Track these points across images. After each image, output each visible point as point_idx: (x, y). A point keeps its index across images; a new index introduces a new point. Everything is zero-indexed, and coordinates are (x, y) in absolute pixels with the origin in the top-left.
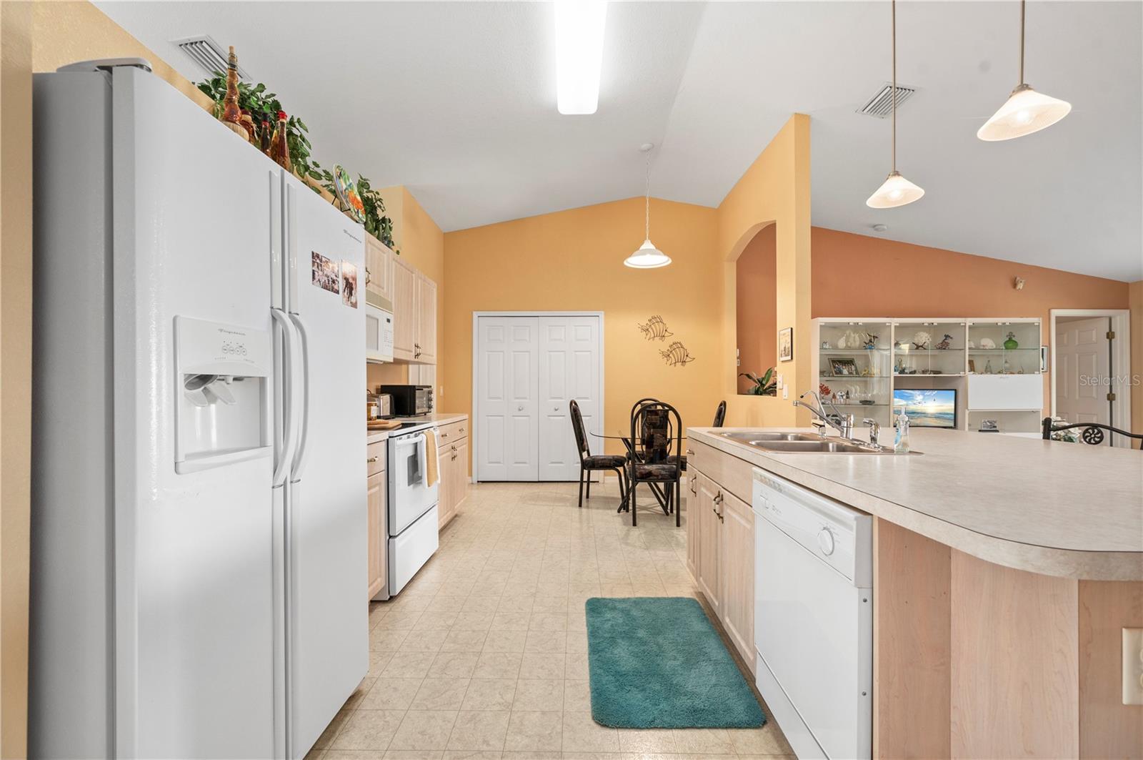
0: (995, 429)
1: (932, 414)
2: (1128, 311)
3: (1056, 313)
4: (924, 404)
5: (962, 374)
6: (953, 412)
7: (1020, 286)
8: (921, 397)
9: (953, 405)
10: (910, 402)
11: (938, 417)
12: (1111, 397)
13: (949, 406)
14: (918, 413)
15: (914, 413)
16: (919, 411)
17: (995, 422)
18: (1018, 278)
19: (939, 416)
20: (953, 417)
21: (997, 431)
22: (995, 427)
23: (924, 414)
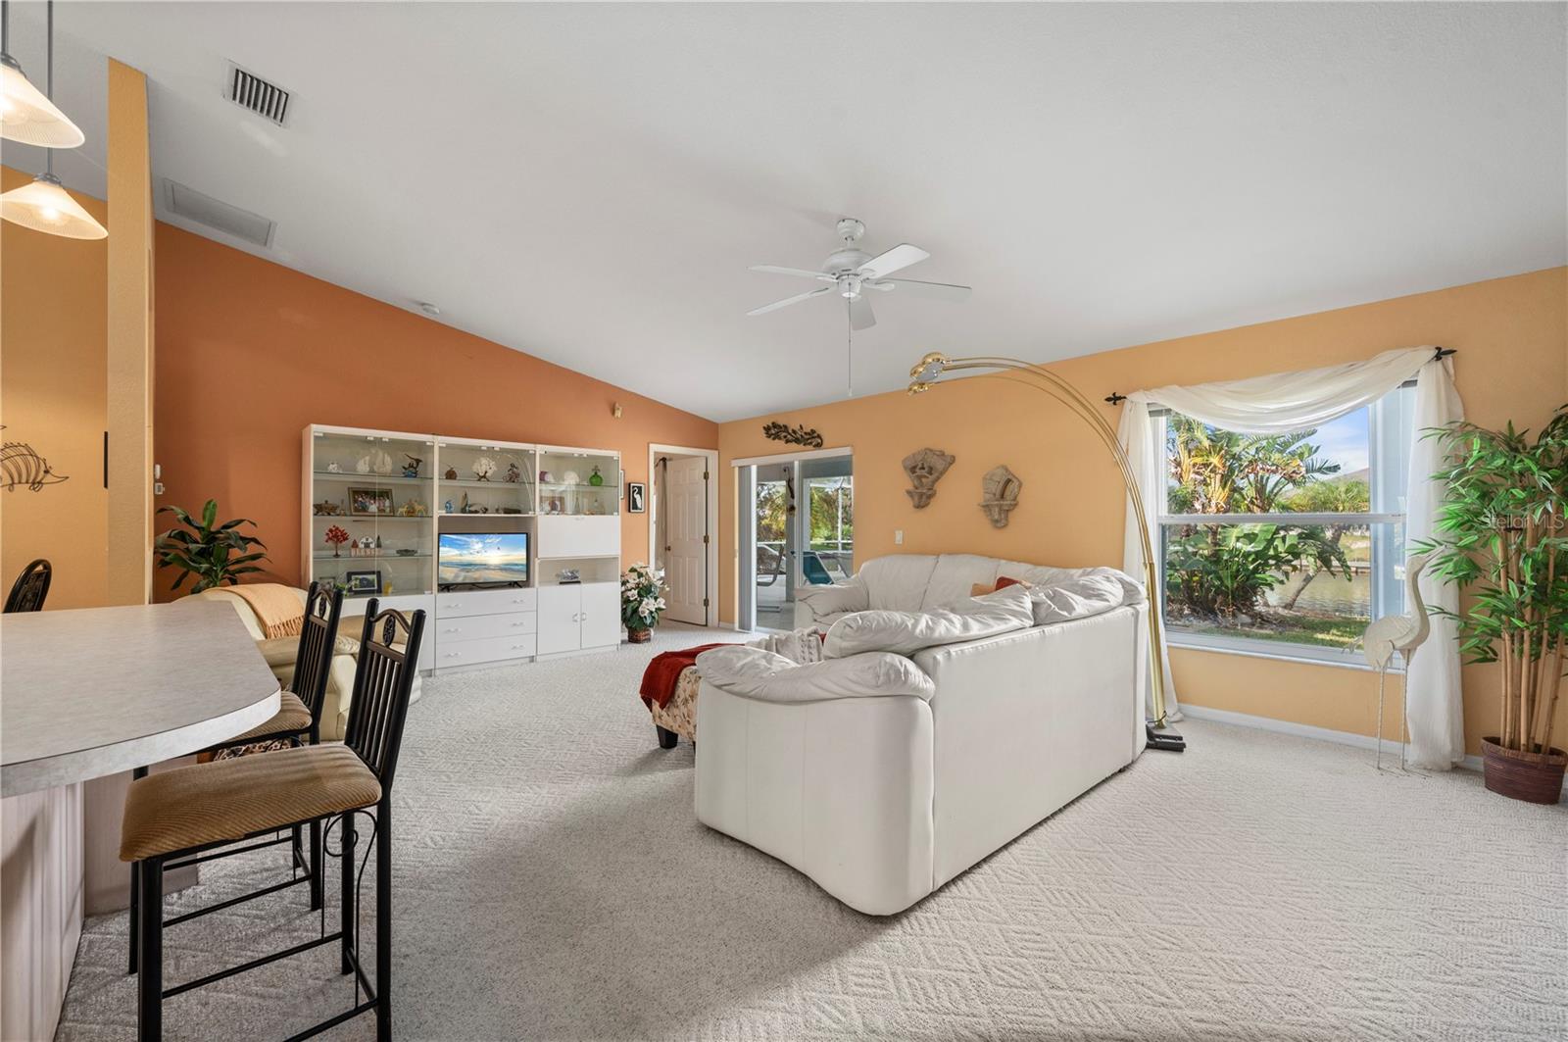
0: (576, 580)
1: (496, 566)
2: (716, 452)
3: (654, 448)
4: (486, 554)
5: (531, 514)
6: (525, 562)
7: (618, 414)
8: (480, 545)
9: (525, 553)
10: (465, 552)
11: (505, 570)
12: (706, 540)
13: (519, 556)
14: (476, 565)
15: (470, 565)
16: (478, 562)
17: (577, 572)
18: (617, 405)
19: (506, 568)
20: (525, 568)
21: (579, 582)
22: (577, 577)
23: (485, 566)
